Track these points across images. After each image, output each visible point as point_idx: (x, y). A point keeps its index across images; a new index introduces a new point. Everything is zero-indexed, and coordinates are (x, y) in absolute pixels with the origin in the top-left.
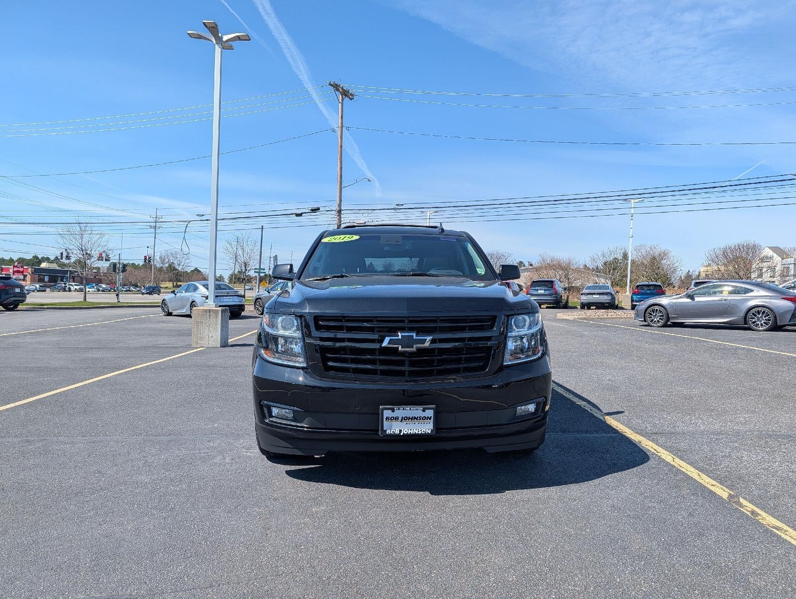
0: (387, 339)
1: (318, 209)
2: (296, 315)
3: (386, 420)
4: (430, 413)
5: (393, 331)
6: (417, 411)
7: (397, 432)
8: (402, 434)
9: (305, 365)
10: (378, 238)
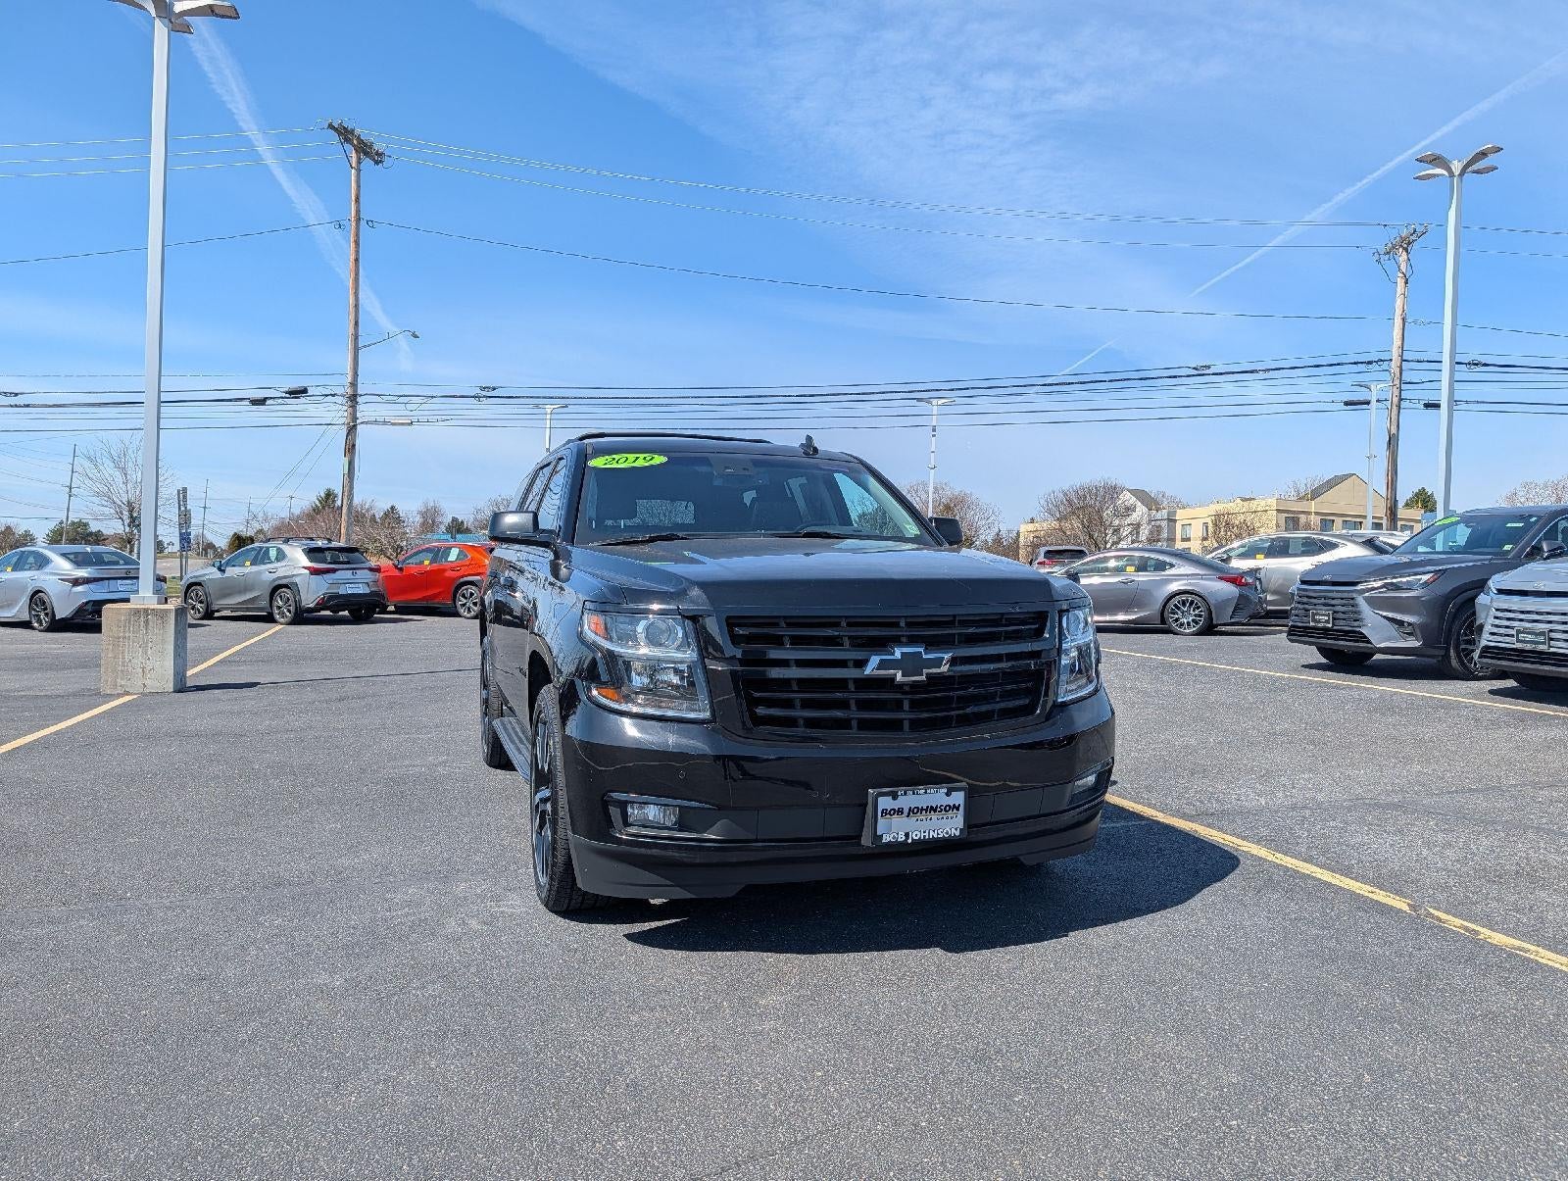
0: (875, 660)
1: (304, 391)
2: (684, 617)
3: (882, 816)
4: (958, 798)
5: (881, 644)
6: (937, 796)
7: (901, 838)
8: (910, 841)
9: (707, 715)
10: (705, 461)
